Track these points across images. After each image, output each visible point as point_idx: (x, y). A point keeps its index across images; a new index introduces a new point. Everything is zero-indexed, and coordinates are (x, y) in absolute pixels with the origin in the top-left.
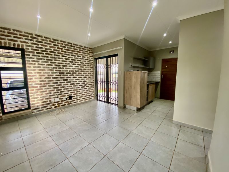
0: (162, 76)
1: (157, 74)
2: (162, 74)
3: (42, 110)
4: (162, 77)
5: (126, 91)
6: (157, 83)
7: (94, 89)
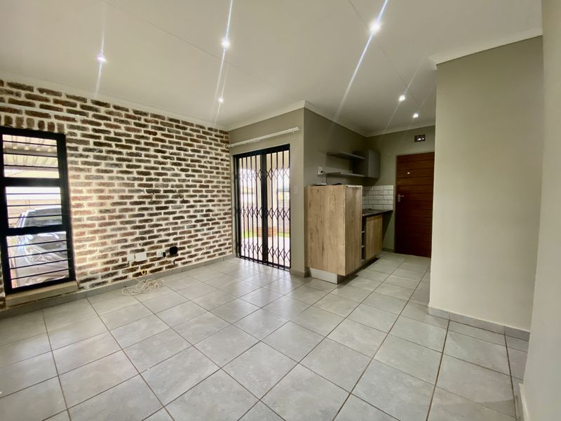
0: (399, 196)
1: (386, 192)
2: (398, 191)
3: (104, 283)
4: (399, 198)
5: (311, 234)
6: (386, 215)
7: (232, 230)
